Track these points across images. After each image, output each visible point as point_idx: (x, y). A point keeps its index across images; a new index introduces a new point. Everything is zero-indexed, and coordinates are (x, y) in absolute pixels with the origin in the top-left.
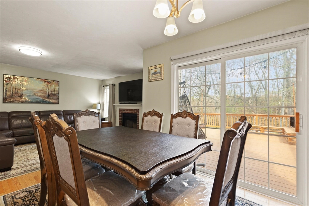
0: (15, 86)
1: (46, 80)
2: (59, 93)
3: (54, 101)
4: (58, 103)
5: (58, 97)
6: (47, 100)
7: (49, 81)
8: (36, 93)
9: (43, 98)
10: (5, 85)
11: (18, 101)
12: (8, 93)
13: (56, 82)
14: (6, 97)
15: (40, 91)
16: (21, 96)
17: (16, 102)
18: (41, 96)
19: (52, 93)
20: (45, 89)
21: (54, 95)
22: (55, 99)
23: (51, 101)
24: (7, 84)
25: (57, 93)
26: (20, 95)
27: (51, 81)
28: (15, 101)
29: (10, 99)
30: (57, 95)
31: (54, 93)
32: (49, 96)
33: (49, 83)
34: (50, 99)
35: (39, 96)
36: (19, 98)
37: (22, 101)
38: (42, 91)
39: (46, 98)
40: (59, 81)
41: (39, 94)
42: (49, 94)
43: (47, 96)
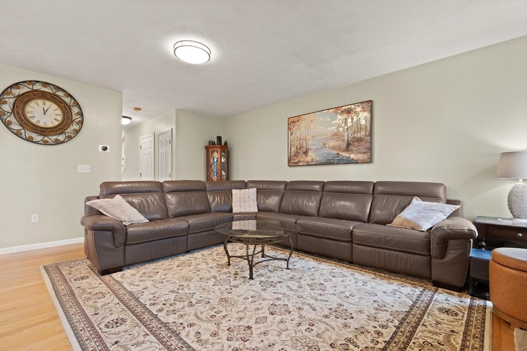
0: (299, 135)
1: (344, 108)
2: (371, 134)
3: (360, 157)
4: (370, 161)
5: (368, 144)
6: (345, 154)
7: (349, 106)
8: (326, 142)
9: (338, 152)
10: (289, 135)
11: (303, 161)
12: (293, 149)
13: (365, 105)
14: (290, 156)
15: (333, 136)
16: (306, 153)
17: (301, 164)
18: (333, 148)
19: (355, 135)
20: (341, 130)
21: (359, 140)
22: (363, 151)
23: (352, 156)
24: (291, 134)
25: (366, 136)
26: (305, 150)
27: (353, 106)
28: (300, 162)
29: (295, 160)
30: (367, 138)
31: (359, 136)
32: (350, 144)
33: (349, 112)
34: (352, 152)
35: (331, 148)
36: (304, 155)
37: (307, 162)
38: (336, 135)
39: (344, 151)
40: (371, 101)
41: (332, 143)
42: (348, 141)
43: (345, 145)
